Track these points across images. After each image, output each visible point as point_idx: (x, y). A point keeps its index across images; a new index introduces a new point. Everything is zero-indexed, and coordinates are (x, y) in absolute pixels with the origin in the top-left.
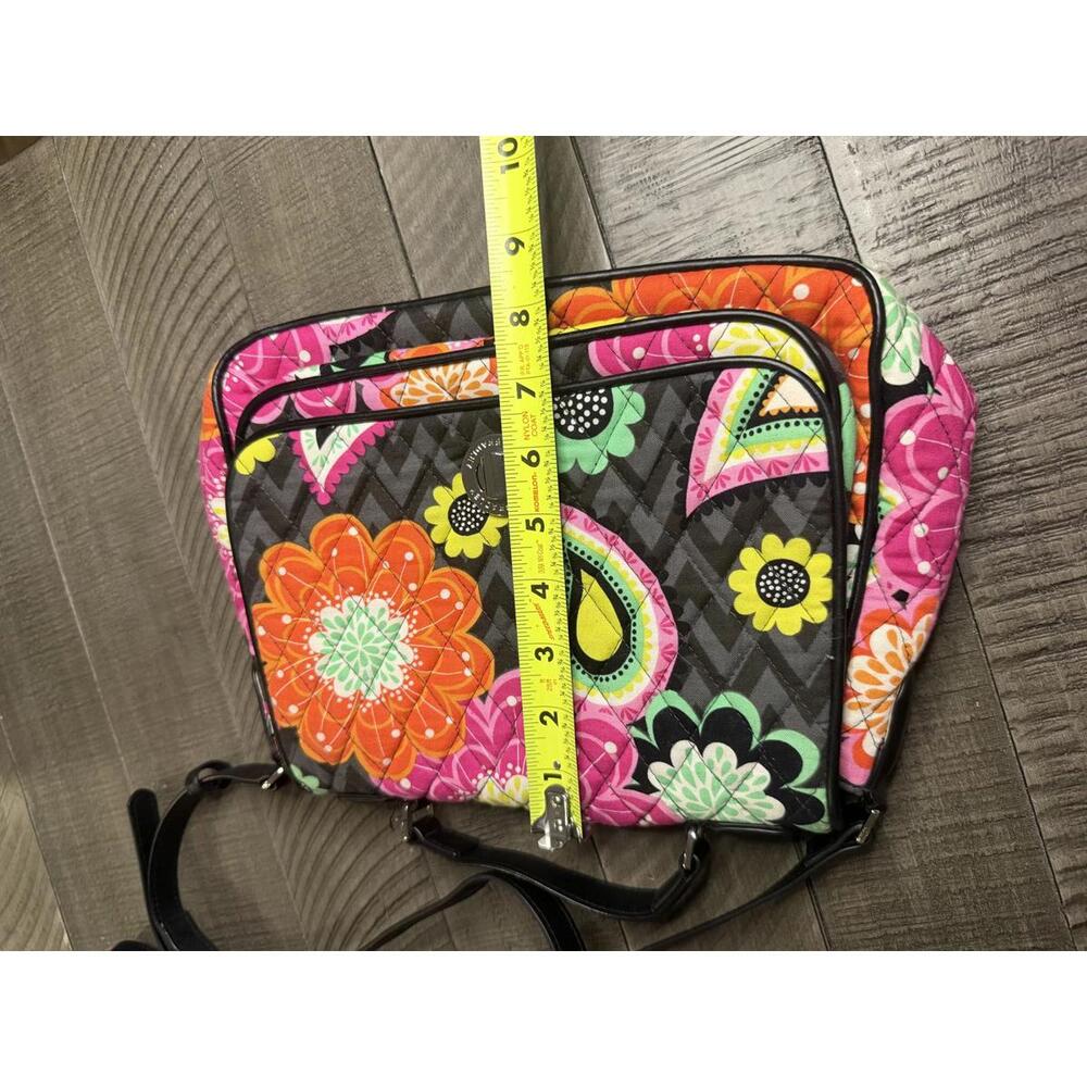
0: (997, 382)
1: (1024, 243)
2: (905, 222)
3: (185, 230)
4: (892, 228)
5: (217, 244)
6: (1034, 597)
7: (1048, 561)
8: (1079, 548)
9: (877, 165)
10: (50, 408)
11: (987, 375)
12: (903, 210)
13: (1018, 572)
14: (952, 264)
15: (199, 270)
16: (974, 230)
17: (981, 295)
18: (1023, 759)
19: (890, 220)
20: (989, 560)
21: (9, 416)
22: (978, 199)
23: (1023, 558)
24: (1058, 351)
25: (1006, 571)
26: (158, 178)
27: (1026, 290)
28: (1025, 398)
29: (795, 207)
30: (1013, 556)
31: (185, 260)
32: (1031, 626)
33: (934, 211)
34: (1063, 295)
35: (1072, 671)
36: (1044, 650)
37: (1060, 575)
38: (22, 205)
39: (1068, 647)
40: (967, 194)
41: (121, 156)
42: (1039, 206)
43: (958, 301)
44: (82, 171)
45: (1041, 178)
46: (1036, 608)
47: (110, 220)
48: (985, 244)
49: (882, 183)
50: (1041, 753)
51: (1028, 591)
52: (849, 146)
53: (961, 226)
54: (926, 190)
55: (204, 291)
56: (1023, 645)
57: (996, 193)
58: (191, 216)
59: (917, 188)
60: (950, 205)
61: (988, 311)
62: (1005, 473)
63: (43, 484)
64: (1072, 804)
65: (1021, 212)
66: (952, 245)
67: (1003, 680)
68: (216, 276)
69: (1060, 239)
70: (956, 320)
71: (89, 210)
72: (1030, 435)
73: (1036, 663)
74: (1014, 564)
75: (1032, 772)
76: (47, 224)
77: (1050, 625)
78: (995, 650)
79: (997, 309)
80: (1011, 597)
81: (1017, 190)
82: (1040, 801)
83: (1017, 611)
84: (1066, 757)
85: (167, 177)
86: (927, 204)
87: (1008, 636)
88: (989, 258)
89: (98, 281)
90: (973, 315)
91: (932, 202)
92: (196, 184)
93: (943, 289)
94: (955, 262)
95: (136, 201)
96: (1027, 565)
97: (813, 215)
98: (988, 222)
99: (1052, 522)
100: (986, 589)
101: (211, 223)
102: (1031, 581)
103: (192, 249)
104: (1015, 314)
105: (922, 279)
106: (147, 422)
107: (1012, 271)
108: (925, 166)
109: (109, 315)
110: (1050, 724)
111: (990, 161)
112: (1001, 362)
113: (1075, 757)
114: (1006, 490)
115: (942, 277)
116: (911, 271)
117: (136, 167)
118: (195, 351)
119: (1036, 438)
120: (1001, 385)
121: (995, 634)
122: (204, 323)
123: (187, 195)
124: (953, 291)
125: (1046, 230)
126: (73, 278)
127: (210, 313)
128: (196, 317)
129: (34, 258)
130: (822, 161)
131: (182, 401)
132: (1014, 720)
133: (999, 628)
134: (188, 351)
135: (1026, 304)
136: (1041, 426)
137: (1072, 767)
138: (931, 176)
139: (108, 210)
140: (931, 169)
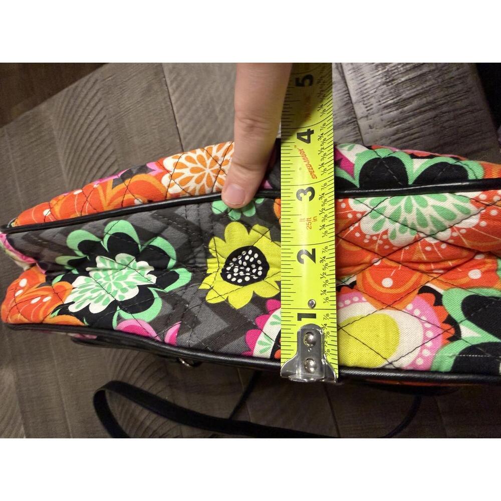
3: (98, 143)
9: (382, 133)
15: (102, 160)
26: (88, 121)
31: (96, 156)
38: (33, 128)
41: (74, 111)
44: (58, 117)
47: (68, 137)
58: (101, 138)
71: (60, 132)
76: (42, 137)
85: (92, 121)
89: (61, 162)
92: (103, 125)
95: (79, 130)
101: (108, 141)
103: (99, 151)
109: (65, 175)
117: (80, 116)
123: (99, 129)
129: (37, 150)
130: (358, 132)
138: (404, 140)
139: (67, 133)
140: (405, 137)
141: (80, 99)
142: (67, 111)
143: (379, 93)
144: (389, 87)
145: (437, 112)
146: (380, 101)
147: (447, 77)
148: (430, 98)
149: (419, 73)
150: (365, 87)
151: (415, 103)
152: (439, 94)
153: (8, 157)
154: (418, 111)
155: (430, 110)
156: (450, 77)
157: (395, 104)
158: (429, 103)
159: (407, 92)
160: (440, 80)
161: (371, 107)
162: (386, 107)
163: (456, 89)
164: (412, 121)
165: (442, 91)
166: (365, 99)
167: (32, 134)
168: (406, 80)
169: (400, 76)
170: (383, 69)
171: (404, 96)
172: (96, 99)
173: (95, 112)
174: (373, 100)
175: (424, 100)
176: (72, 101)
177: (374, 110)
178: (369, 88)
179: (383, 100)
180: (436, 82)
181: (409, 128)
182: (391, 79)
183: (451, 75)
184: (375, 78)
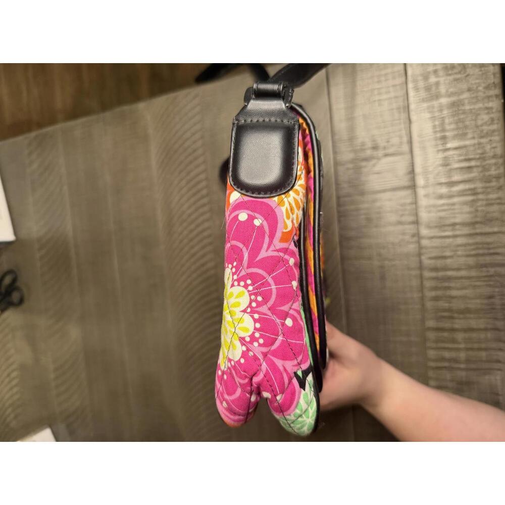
1: (470, 241)
5: (201, 160)
7: (454, 341)
9: (431, 202)
13: (443, 342)
16: (458, 233)
17: (453, 253)
23: (446, 338)
27: (468, 256)
29: (402, 208)
30: (443, 336)
32: (443, 359)
36: (445, 367)
37: (456, 346)
39: (452, 368)
40: (457, 220)
42: (478, 231)
43: (446, 253)
45: (480, 223)
46: (447, 354)
49: (432, 209)
51: (444, 348)
52: (424, 195)
53: (452, 231)
55: (192, 174)
57: (466, 223)
58: (194, 147)
59: (442, 214)
60: (450, 223)
65: (472, 232)
66: (448, 236)
67: (430, 373)
68: (197, 171)
69: (481, 243)
77: (449, 360)
78: (430, 364)
80: (439, 349)
81: (473, 224)
83: (440, 353)
85: (188, 130)
87: (436, 360)
88: (459, 243)
96: (446, 340)
97: (407, 212)
100: (432, 344)
101: (200, 151)
102: (447, 345)
105: (437, 242)
108: (446, 208)
109: (154, 172)
111: (466, 213)
112: (454, 276)
118: (184, 195)
121: (431, 359)
122: (190, 185)
125: (479, 239)
127: (193, 183)
128: (187, 183)
130: (415, 197)
133: (433, 357)
134: (181, 194)
135: (466, 260)
140: (448, 210)
143: (436, 172)
144: (444, 169)
145: (475, 197)
146: (435, 179)
148: (472, 186)
149: (467, 165)
150: (426, 165)
151: (461, 187)
152: (479, 185)
154: (461, 193)
155: (470, 194)
157: (446, 184)
158: (469, 189)
159: (457, 177)
160: (481, 175)
161: (427, 181)
162: (439, 184)
164: (456, 200)
165: (481, 183)
166: (424, 174)
168: (458, 168)
169: (454, 163)
170: (442, 154)
171: (453, 180)
174: (430, 176)
175: (467, 187)
176: (171, 107)
177: (430, 184)
180: (478, 175)
182: (446, 164)
184: (434, 160)
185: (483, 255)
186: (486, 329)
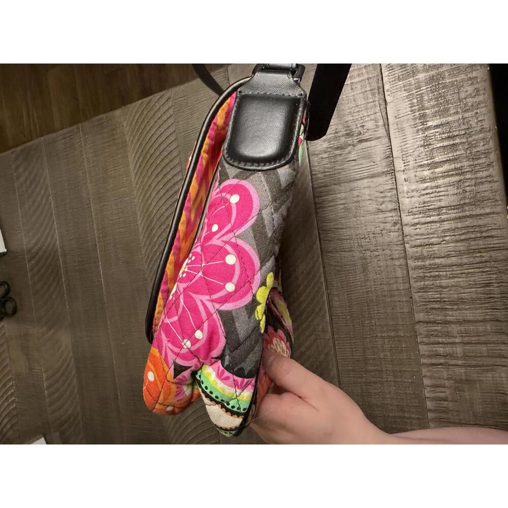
0: (441, 270)
1: (460, 225)
2: (420, 209)
3: (165, 153)
4: (415, 210)
5: (176, 161)
6: (441, 345)
7: (448, 334)
8: (460, 332)
9: (414, 187)
10: (106, 203)
11: (438, 267)
12: (419, 205)
13: (436, 336)
14: (433, 227)
15: (168, 169)
16: (443, 217)
17: (441, 239)
18: (427, 399)
19: (414, 207)
20: (427, 329)
21: (90, 203)
22: (446, 207)
23: (439, 332)
24: (465, 265)
25: (432, 335)
26: (159, 133)
27: (457, 241)
28: (450, 278)
29: (382, 195)
30: (436, 330)
31: (163, 164)
32: (437, 355)
33: (431, 207)
34: (470, 246)
35: (450, 373)
36: (441, 364)
37: (451, 340)
38: (107, 130)
39: (449, 365)
40: (443, 204)
41: (146, 122)
42: (468, 213)
43: (433, 240)
44: (131, 124)
45: (470, 204)
46: (441, 350)
47: (139, 144)
48: (446, 223)
49: (414, 194)
50: (433, 399)
51: (439, 343)
52: (405, 179)
53: (439, 215)
54: (429, 199)
55: (169, 176)
56: (434, 361)
57: (453, 206)
58: (169, 149)
59: (426, 198)
60: (436, 206)
61: (443, 246)
62: (438, 301)
63: (98, 229)
64: (442, 419)
65: (461, 214)
66: (434, 220)
67: (424, 371)
68: (173, 173)
69: (473, 227)
70: (431, 246)
71: (132, 138)
72: (449, 291)
73: (437, 368)
74: (435, 333)
75: (429, 405)
76: (115, 139)
77: (445, 356)
78: (423, 361)
79: (446, 245)
80: (433, 344)
81: (460, 206)
82: (430, 415)
83: (434, 349)
84: (442, 402)
85: (162, 133)
86: (428, 205)
87: (429, 356)
88: (446, 228)
89: (130, 164)
90: (437, 246)
91: (430, 204)
92: (172, 138)
93: (428, 234)
94: (434, 226)
95: (150, 139)
96: (440, 334)
97: (387, 199)
98: (449, 215)
99: (451, 322)
100: (424, 339)
101: (175, 153)
102: (440, 340)
103: (167, 161)
104: (452, 249)
105: (422, 229)
106: (140, 217)
107: (453, 234)
108: (430, 191)
109: (133, 177)
110: (439, 389)
111: (454, 194)
112: (444, 264)
113: (446, 403)
114: (437, 307)
115: (429, 230)
116: (418, 226)
117: (151, 127)
118: (162, 197)
119: (451, 292)
120: (442, 271)
121: (425, 355)
122: (167, 187)
123: (168, 142)
124: (432, 236)
125: (469, 222)
126: (122, 161)
127: (170, 185)
128: (165, 185)
129: (108, 150)
130: (394, 182)
131: (154, 212)
132: (426, 386)
133: (426, 353)
134: (160, 196)
135: (456, 246)
136: (454, 288)
137: (443, 406)
138: (431, 195)
139: (138, 140)
140: (432, 193)
141: (152, 113)
142: (140, 121)
143: (416, 153)
144: (426, 150)
145: (462, 177)
146: (416, 160)
147: (474, 150)
148: (458, 165)
149: (452, 142)
150: (405, 147)
151: (446, 167)
152: (466, 163)
153: (82, 151)
154: (446, 174)
155: (456, 174)
156: (476, 150)
157: (428, 165)
158: (456, 169)
159: (440, 157)
160: (468, 152)
161: (408, 164)
162: (421, 166)
163: (481, 161)
164: (440, 182)
165: (468, 161)
166: (404, 156)
167: (105, 135)
168: (440, 147)
169: (436, 142)
170: (423, 134)
171: (437, 160)
172: (168, 114)
173: (165, 126)
174: (410, 158)
175: (453, 166)
176: (145, 112)
177: (411, 167)
178: (409, 147)
179: (419, 160)
180: (464, 152)
181: (437, 187)
182: (428, 143)
183: (478, 149)
184: (415, 140)
185: (475, 239)
186: (484, 321)
